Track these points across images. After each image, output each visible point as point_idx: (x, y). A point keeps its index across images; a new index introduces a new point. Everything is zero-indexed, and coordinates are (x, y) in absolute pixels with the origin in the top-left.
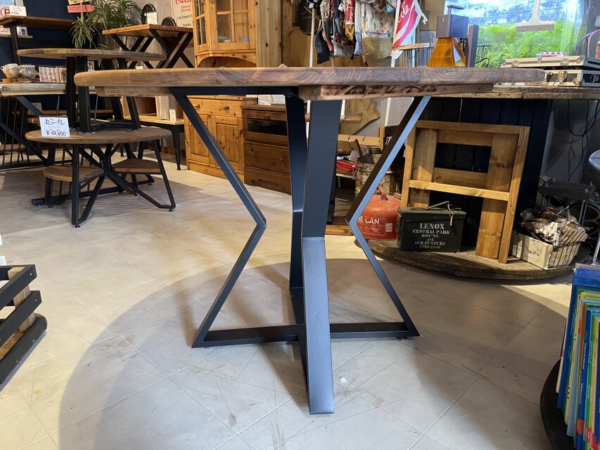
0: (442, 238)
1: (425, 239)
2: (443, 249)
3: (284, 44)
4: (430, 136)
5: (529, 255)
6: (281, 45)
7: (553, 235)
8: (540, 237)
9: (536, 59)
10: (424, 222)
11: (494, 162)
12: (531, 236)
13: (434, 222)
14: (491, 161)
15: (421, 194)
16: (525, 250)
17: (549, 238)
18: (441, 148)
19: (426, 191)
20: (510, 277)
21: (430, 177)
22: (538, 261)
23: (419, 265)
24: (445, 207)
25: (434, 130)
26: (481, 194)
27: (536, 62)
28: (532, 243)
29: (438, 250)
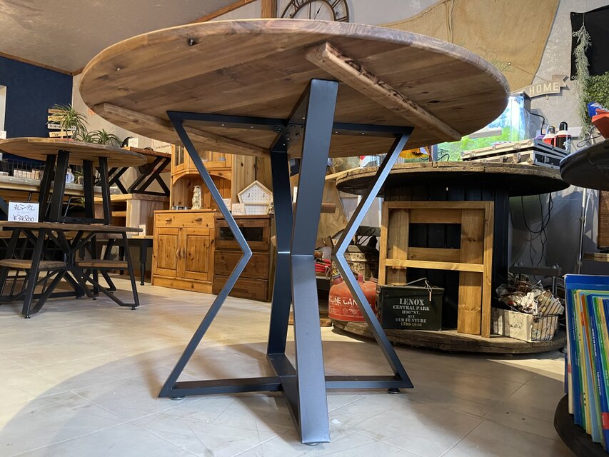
0: (422, 315)
1: (406, 316)
2: (425, 327)
3: (258, 165)
4: (402, 217)
5: (511, 329)
6: (255, 166)
7: (531, 305)
8: (519, 308)
9: (491, 148)
10: (403, 297)
11: (465, 237)
12: (510, 309)
13: (414, 297)
14: (462, 236)
15: (398, 273)
16: (506, 325)
17: (528, 309)
18: (413, 228)
19: (402, 270)
21: (405, 255)
22: (521, 334)
24: (422, 284)
25: (405, 210)
26: (457, 268)
27: (491, 150)
28: (512, 316)
29: (419, 328)
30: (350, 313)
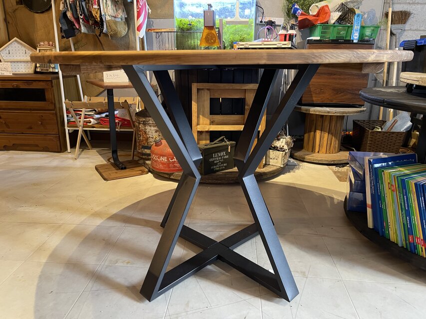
0: (225, 161)
1: (216, 164)
2: (226, 168)
3: (9, 19)
4: (205, 94)
5: (271, 160)
6: (5, 20)
7: (283, 146)
8: (275, 148)
9: (261, 43)
10: (215, 153)
11: (248, 107)
12: (270, 149)
13: (220, 151)
14: (246, 107)
15: (204, 134)
16: (268, 158)
17: (281, 149)
18: (213, 101)
19: (207, 132)
20: (268, 176)
21: (208, 122)
22: (277, 163)
23: (219, 182)
24: (222, 140)
25: (208, 89)
27: (261, 45)
28: (272, 153)
29: (223, 170)
30: (175, 167)
